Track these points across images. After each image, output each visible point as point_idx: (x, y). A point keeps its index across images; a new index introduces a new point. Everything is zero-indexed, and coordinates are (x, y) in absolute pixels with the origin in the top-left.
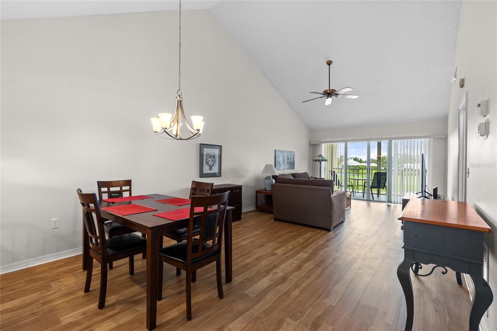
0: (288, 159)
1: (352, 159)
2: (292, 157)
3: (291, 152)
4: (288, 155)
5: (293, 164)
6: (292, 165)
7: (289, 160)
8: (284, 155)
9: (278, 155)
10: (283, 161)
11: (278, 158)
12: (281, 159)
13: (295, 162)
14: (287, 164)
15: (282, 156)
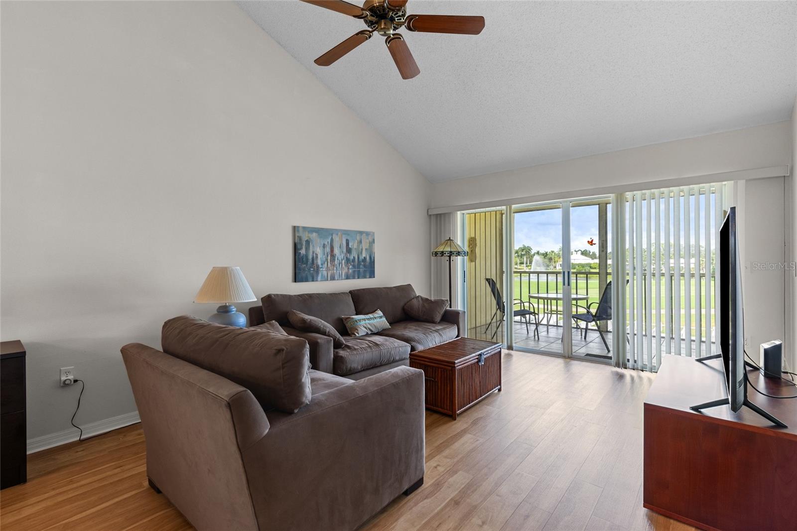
0: (349, 250)
1: (578, 252)
2: (365, 245)
3: (361, 233)
4: (347, 241)
5: (367, 263)
6: (365, 266)
7: (354, 254)
8: (332, 240)
9: (306, 241)
10: (329, 256)
11: (307, 249)
12: (319, 251)
13: (374, 258)
14: (343, 266)
15: (324, 244)
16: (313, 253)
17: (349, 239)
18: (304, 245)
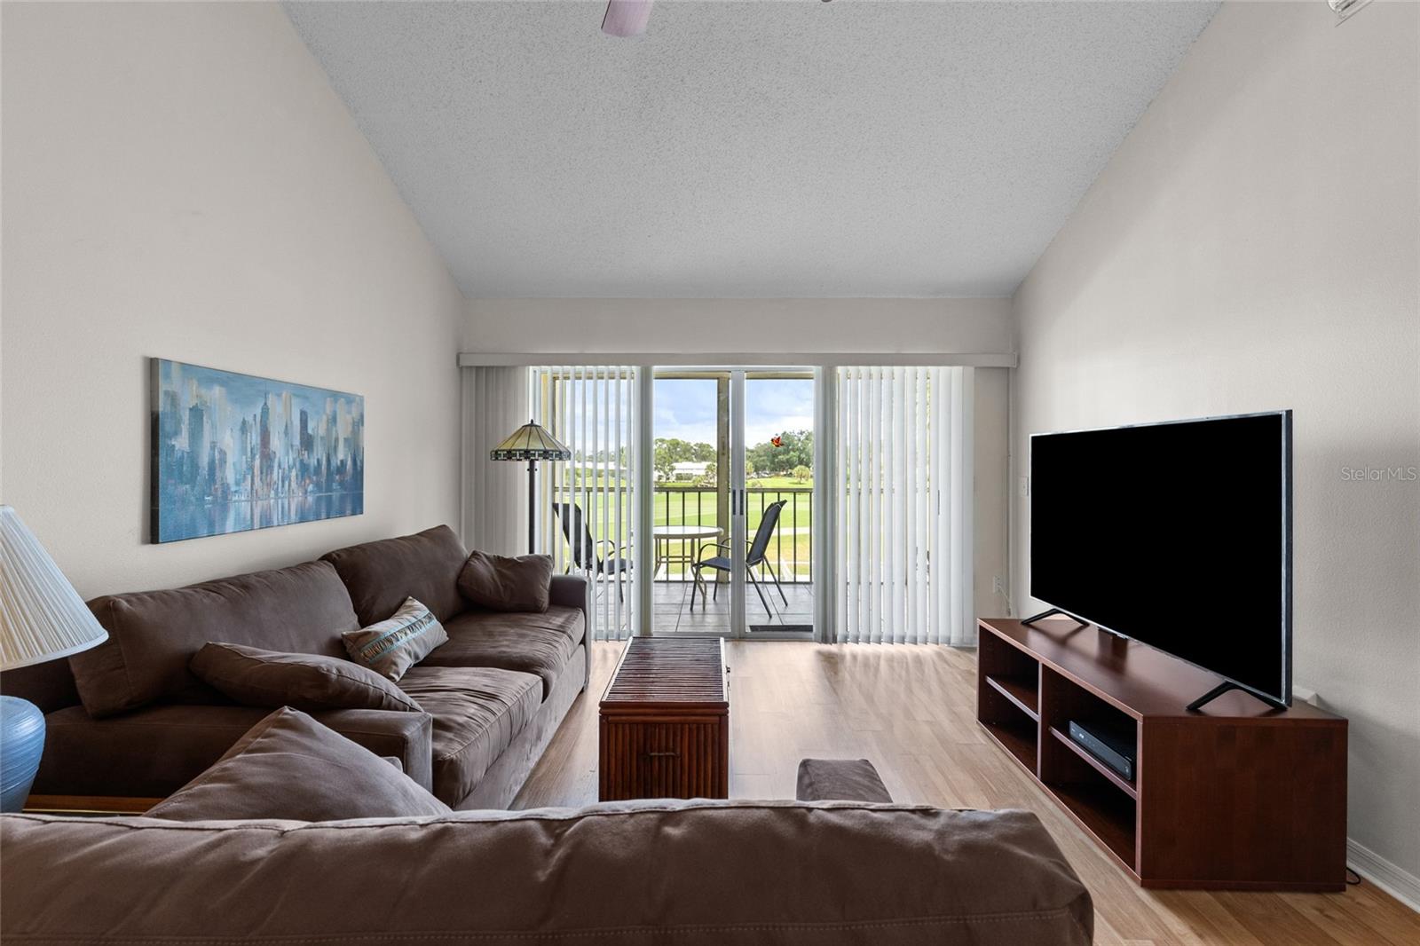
0: (307, 442)
2: (343, 431)
3: (335, 395)
4: (304, 415)
5: (348, 478)
6: (341, 483)
7: (319, 453)
8: (265, 411)
9: (191, 409)
10: (257, 457)
11: (195, 435)
12: (229, 441)
13: (362, 462)
14: (294, 485)
15: (244, 422)
16: (213, 448)
17: (305, 409)
18: (187, 422)
